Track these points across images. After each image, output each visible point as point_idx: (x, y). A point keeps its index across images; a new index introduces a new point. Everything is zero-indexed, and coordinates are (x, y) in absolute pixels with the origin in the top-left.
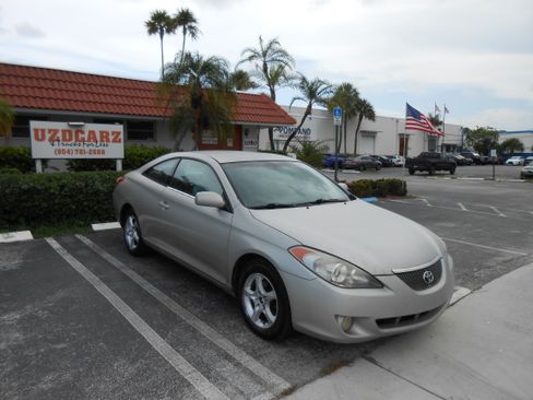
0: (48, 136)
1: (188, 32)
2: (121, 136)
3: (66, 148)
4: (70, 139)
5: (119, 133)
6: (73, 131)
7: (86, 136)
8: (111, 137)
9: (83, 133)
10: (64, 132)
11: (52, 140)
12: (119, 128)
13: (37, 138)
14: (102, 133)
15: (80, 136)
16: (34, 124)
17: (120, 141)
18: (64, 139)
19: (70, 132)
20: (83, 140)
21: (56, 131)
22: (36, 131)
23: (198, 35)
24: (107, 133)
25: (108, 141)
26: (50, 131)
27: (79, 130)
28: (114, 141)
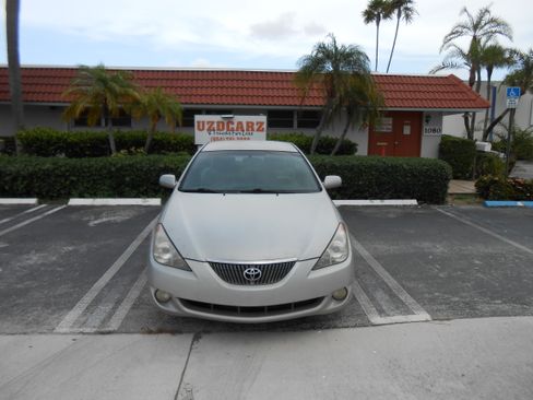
0: (206, 127)
1: (403, 15)
2: (265, 126)
3: (220, 136)
4: (223, 128)
5: (262, 123)
6: (225, 122)
7: (235, 126)
8: (256, 127)
9: (233, 123)
10: (218, 122)
11: (209, 130)
12: (263, 119)
13: (199, 129)
14: (248, 123)
15: (231, 126)
16: (198, 118)
17: (263, 130)
18: (218, 129)
19: (223, 123)
20: (233, 130)
21: (213, 123)
22: (198, 122)
23: (414, 16)
24: (253, 124)
25: (253, 130)
26: (208, 123)
27: (230, 121)
28: (258, 130)
